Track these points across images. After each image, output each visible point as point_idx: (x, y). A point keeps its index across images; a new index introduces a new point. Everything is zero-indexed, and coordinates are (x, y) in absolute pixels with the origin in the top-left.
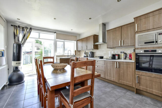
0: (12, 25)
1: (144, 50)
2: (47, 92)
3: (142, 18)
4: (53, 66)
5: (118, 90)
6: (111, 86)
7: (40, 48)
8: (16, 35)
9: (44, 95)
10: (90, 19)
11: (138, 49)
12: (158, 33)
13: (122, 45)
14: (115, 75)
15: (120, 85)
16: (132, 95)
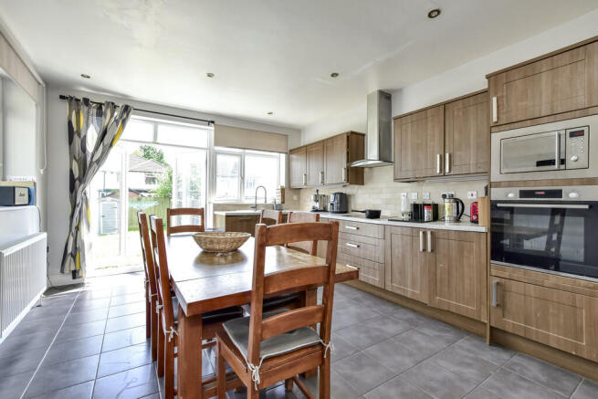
0: (62, 97)
1: (521, 191)
2: (176, 326)
3: (516, 75)
4: (198, 241)
5: (427, 331)
6: (405, 317)
7: (156, 175)
8: (75, 130)
9: (168, 334)
10: (333, 75)
11: (498, 185)
12: (568, 131)
13: (447, 170)
14: (419, 276)
15: (437, 315)
16: (474, 349)
